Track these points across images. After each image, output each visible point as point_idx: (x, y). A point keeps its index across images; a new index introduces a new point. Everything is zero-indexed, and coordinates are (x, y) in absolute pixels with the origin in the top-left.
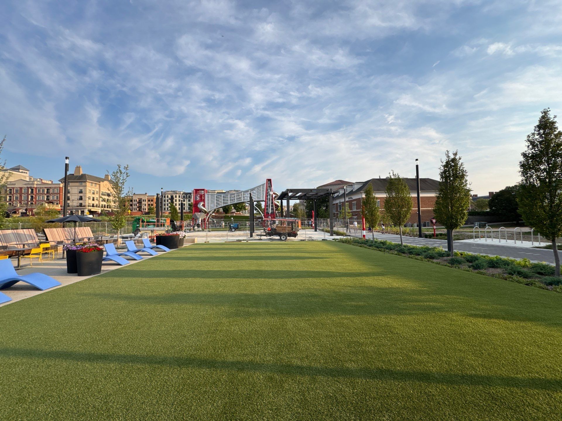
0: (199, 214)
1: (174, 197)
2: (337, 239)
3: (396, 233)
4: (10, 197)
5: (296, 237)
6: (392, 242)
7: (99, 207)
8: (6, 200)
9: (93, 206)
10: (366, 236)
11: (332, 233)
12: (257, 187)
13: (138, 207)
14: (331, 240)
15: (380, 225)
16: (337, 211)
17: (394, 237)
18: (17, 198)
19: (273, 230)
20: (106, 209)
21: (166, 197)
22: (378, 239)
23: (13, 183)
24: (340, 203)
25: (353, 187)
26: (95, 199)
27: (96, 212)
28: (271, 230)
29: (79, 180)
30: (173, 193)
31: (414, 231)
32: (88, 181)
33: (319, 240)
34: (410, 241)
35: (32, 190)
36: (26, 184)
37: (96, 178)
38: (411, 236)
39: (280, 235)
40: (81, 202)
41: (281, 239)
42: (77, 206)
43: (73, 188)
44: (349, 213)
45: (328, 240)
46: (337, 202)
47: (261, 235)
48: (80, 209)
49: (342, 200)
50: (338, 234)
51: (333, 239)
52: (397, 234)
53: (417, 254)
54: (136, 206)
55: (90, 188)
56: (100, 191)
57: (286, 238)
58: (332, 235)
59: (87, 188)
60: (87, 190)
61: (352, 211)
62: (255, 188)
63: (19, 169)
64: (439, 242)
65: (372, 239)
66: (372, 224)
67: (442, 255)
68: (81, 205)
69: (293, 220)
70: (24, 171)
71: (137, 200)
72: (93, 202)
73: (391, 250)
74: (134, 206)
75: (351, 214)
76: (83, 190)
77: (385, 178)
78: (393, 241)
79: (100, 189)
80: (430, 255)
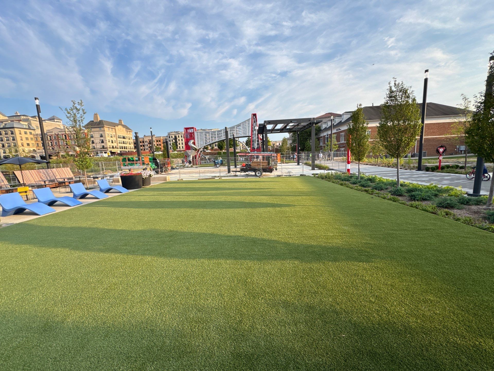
0: (190, 151)
1: (177, 137)
2: (317, 174)
3: (388, 165)
4: (51, 142)
5: (272, 172)
6: (383, 177)
7: (118, 148)
8: (49, 145)
9: (113, 148)
10: (350, 170)
11: (314, 167)
12: (242, 123)
13: (149, 147)
14: (310, 175)
15: (369, 157)
16: (324, 143)
17: (385, 170)
18: (56, 143)
19: (247, 166)
20: (124, 150)
21: (171, 137)
22: (366, 173)
23: (51, 131)
24: (327, 136)
25: (342, 117)
26: (114, 141)
27: (115, 152)
28: (245, 166)
29: (99, 125)
30: (176, 133)
31: (410, 162)
32: (105, 126)
33: (297, 175)
34: (407, 176)
35: (65, 136)
36: (60, 132)
37: (112, 123)
38: (406, 169)
39: (255, 170)
40: (103, 144)
41: (256, 175)
42: (101, 149)
43: (95, 133)
44: (335, 145)
45: (306, 175)
46: (324, 135)
47: (236, 171)
48: (103, 150)
49: (329, 132)
50: (320, 168)
51: (313, 174)
52: (389, 167)
53: (423, 199)
54: (148, 146)
55: (108, 133)
56: (116, 134)
57: (261, 174)
58: (313, 169)
59: (106, 132)
60: (106, 134)
61: (339, 143)
62: (241, 124)
63: (54, 119)
64: (449, 178)
65: (358, 174)
66: (359, 156)
67: (467, 202)
68: (103, 147)
69: (268, 155)
70: (58, 121)
71: (148, 141)
72: (112, 144)
73: (382, 189)
74: (146, 146)
75: (338, 146)
76: (103, 135)
77: (379, 105)
78: (385, 176)
79: (116, 133)
80: (448, 203)
